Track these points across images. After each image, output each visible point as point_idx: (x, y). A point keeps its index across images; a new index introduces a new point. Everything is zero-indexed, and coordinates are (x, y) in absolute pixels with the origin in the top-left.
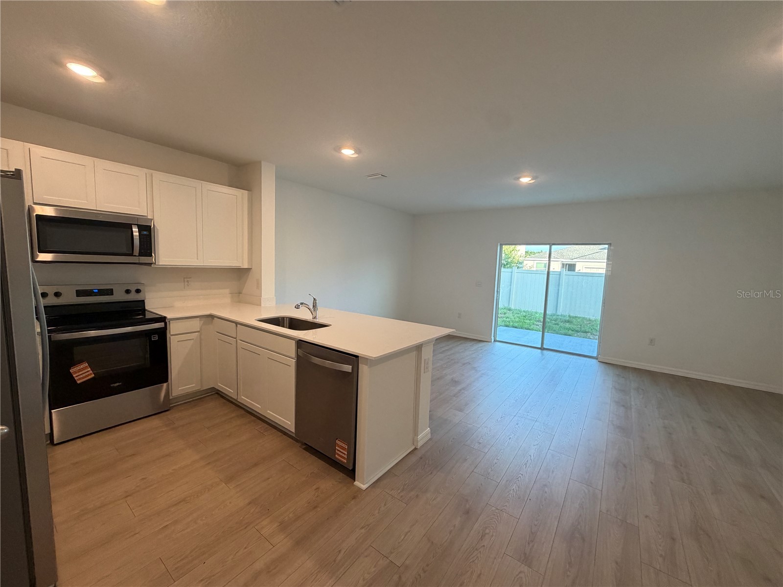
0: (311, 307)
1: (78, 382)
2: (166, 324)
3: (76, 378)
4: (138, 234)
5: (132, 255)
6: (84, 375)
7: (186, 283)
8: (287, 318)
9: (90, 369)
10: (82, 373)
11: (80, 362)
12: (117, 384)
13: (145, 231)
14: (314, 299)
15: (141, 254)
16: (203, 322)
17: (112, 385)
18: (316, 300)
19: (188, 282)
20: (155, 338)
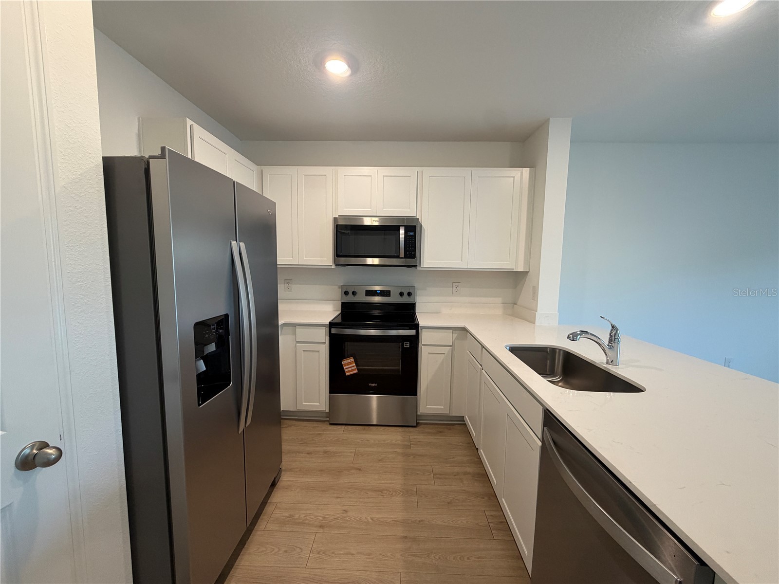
0: (606, 340)
1: (347, 374)
2: (417, 332)
3: (346, 370)
4: (404, 236)
5: (398, 257)
6: (351, 369)
7: (454, 288)
8: (560, 350)
9: (355, 364)
10: (350, 367)
11: (348, 357)
12: (374, 385)
13: (411, 232)
14: (613, 327)
15: (406, 256)
16: (456, 335)
17: (370, 384)
18: (617, 330)
19: (456, 287)
20: (407, 345)
